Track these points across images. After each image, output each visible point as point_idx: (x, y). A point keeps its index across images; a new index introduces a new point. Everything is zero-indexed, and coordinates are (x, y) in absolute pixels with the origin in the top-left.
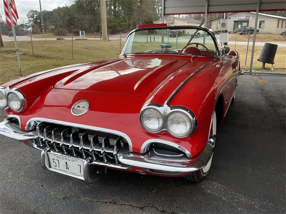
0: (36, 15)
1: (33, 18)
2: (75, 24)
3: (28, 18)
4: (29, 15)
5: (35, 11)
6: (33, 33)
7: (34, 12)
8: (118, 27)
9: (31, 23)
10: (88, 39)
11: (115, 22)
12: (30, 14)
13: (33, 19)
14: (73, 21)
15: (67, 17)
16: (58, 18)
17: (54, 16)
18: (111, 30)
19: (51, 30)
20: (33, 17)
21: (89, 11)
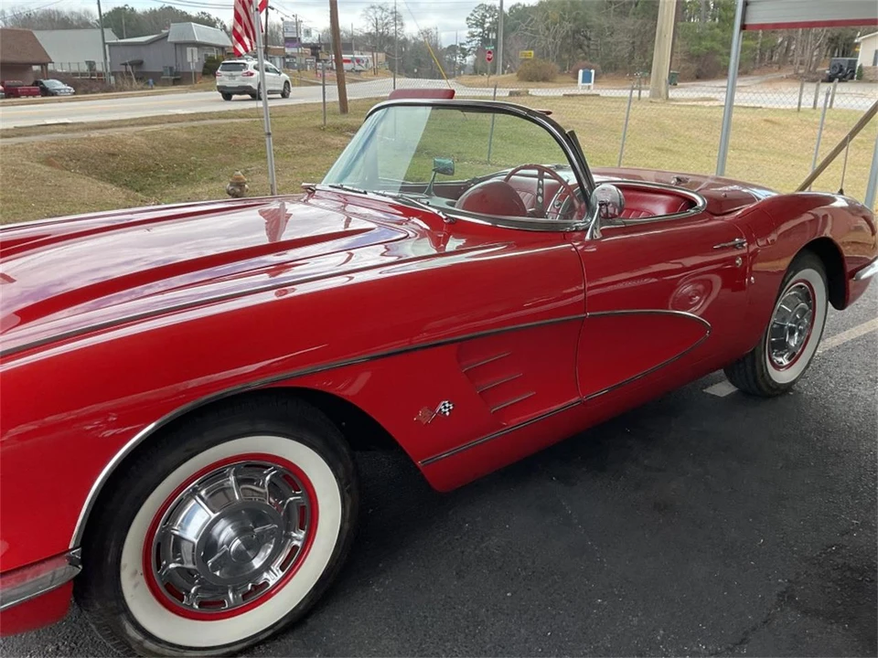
0: (491, 19)
1: (483, 28)
2: (588, 47)
3: (469, 27)
4: (473, 18)
5: (490, 7)
6: (476, 71)
7: (487, 11)
8: (721, 55)
9: (474, 43)
10: (604, 93)
11: (713, 39)
12: (476, 15)
13: (481, 30)
14: (585, 36)
15: (568, 26)
16: (541, 27)
17: (529, 23)
18: (695, 65)
19: (521, 63)
20: (481, 24)
21: (636, 5)
